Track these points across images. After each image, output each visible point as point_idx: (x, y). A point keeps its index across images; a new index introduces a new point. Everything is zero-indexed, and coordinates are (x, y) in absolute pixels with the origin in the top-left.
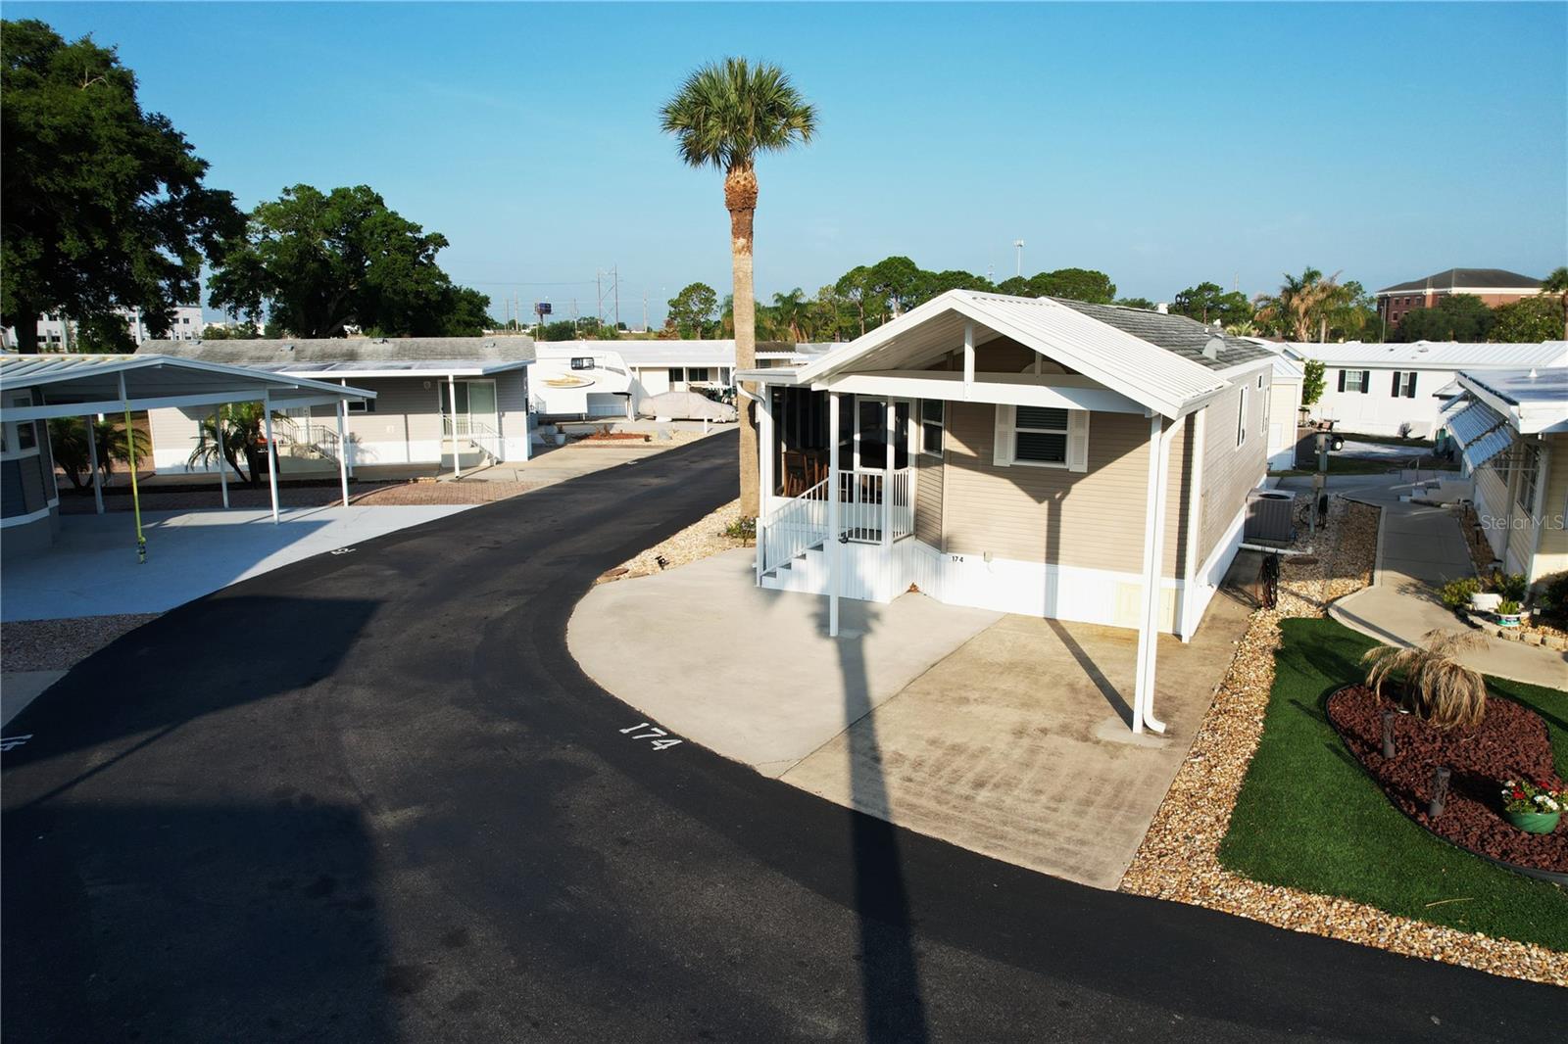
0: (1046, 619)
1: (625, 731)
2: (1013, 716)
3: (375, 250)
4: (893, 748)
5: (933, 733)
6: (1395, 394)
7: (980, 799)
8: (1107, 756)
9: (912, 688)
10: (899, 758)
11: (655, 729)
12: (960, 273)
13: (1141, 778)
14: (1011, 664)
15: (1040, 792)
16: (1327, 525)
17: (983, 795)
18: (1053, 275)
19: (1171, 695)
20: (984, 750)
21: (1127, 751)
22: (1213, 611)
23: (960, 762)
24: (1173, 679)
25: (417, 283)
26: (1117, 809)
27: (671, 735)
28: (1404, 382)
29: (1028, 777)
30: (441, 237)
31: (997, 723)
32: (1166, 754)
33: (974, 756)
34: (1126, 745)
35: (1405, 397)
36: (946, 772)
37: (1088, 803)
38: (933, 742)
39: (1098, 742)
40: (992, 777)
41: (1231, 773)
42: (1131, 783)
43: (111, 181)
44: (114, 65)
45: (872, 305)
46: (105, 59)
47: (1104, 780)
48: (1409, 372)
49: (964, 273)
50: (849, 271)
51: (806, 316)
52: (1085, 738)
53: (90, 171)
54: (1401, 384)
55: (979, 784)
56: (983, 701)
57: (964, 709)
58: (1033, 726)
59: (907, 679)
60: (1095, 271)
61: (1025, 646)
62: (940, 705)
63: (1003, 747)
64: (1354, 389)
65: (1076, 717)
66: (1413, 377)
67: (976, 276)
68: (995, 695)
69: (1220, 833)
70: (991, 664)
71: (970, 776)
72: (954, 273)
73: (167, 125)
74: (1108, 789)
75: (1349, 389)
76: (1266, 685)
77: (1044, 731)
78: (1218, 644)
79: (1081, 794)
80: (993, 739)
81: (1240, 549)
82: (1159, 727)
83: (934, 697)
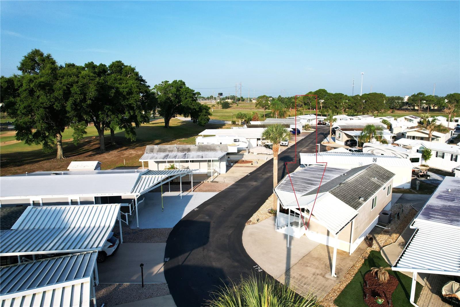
0: (327, 245)
1: (254, 267)
2: (313, 270)
3: (183, 98)
4: (294, 275)
5: (300, 273)
6: (451, 160)
7: (304, 287)
8: (325, 281)
9: (299, 262)
10: (294, 277)
11: (258, 267)
12: (340, 94)
13: (329, 286)
14: (317, 258)
15: (313, 287)
16: (400, 218)
17: (305, 286)
18: (368, 95)
19: (342, 268)
20: (307, 277)
21: (329, 280)
22: (360, 246)
23: (303, 279)
24: (343, 264)
25: (193, 106)
26: (323, 291)
27: (261, 269)
28: (454, 157)
29: (312, 283)
30: (199, 93)
31: (311, 272)
32: (335, 281)
33: (305, 278)
34: (329, 279)
35: (454, 161)
36: (301, 281)
37: (319, 289)
38: (300, 275)
39: (325, 278)
40: (307, 283)
41: (343, 287)
42: (327, 287)
43: (135, 101)
44: (135, 71)
45: (314, 103)
46: (133, 70)
47: (323, 285)
48: (455, 155)
49: (341, 94)
50: (307, 93)
51: (294, 106)
52: (323, 277)
53: (131, 99)
54: (453, 158)
55: (305, 284)
56: (310, 266)
57: (307, 268)
58: (316, 273)
59: (299, 260)
60: (381, 93)
61: (321, 253)
62: (303, 267)
63: (310, 277)
64: (440, 157)
65: (324, 272)
66: (457, 156)
67: (345, 95)
68: (312, 265)
69: (336, 297)
70: (314, 258)
71: (304, 282)
72: (338, 94)
73: (142, 78)
74: (323, 287)
75: (439, 157)
76: (359, 268)
77: (318, 274)
78: (356, 256)
79: (319, 288)
80: (309, 275)
81: (376, 226)
82: (336, 276)
83: (302, 265)
